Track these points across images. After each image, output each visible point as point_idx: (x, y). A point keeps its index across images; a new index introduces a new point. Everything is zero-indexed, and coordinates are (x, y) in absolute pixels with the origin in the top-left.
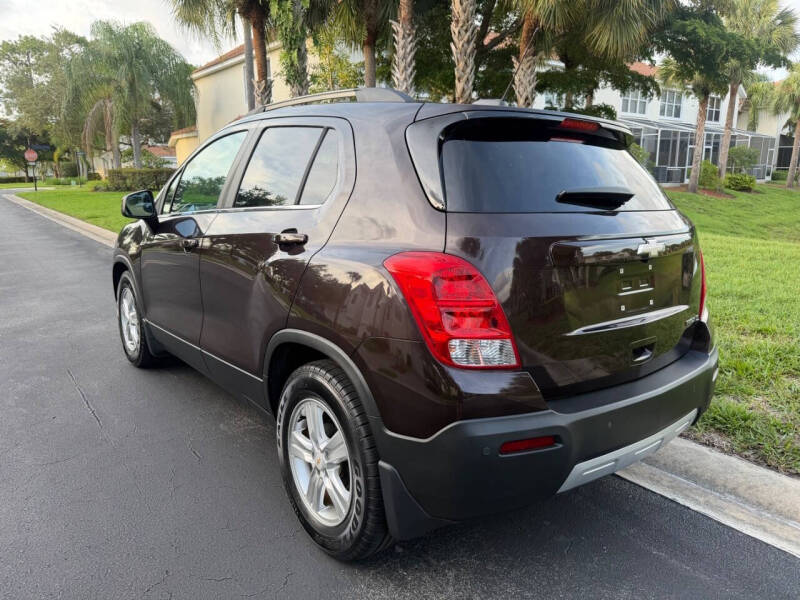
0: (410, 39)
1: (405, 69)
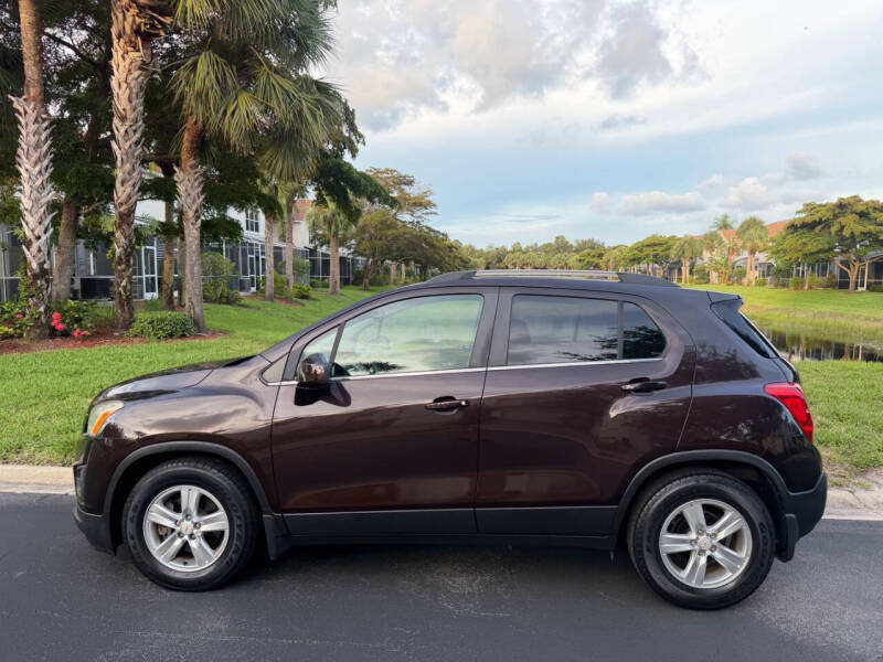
0: (45, 125)
1: (39, 160)
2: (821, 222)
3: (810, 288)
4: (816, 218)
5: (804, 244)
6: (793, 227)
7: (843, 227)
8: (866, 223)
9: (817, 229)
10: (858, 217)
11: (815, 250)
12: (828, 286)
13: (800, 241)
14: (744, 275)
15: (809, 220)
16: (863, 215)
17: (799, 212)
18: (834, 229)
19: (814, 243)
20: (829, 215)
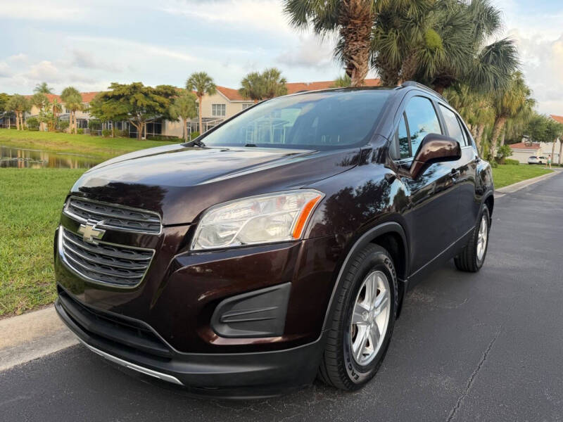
2: (123, 95)
3: (114, 136)
4: (121, 92)
5: (115, 108)
6: (106, 97)
7: (137, 101)
8: (148, 99)
9: (121, 100)
10: (143, 95)
11: (121, 113)
12: (124, 136)
13: (111, 107)
14: (68, 125)
15: (117, 94)
16: (146, 95)
17: (109, 88)
18: (132, 101)
19: (121, 108)
20: (127, 92)
